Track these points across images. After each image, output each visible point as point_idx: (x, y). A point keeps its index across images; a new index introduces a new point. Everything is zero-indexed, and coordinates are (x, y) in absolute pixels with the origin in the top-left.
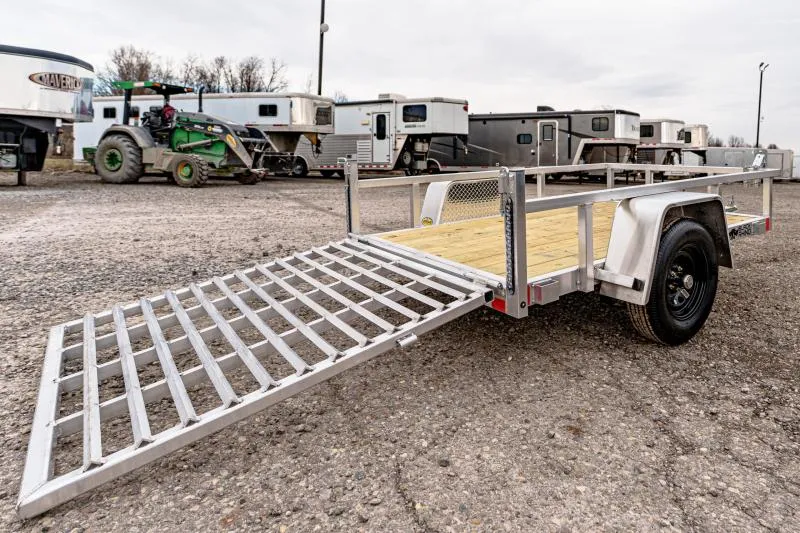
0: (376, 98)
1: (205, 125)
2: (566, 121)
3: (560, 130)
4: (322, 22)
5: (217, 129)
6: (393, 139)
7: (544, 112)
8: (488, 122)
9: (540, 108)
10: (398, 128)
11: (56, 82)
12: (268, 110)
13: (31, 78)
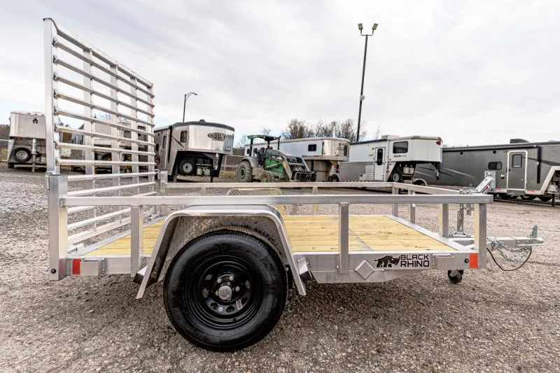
0: (380, 138)
1: (276, 156)
2: (536, 151)
3: (529, 158)
4: (362, 94)
5: (280, 158)
6: (386, 164)
7: (517, 144)
8: (464, 153)
9: (512, 141)
10: (391, 157)
11: (217, 137)
12: (312, 148)
13: (208, 136)
